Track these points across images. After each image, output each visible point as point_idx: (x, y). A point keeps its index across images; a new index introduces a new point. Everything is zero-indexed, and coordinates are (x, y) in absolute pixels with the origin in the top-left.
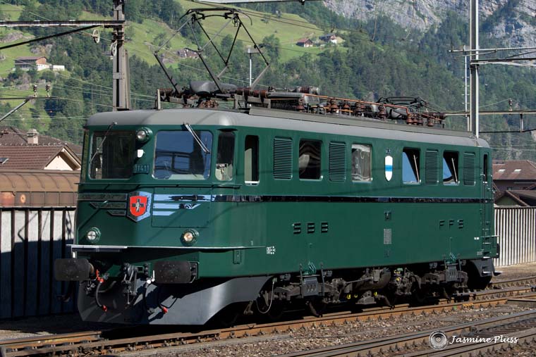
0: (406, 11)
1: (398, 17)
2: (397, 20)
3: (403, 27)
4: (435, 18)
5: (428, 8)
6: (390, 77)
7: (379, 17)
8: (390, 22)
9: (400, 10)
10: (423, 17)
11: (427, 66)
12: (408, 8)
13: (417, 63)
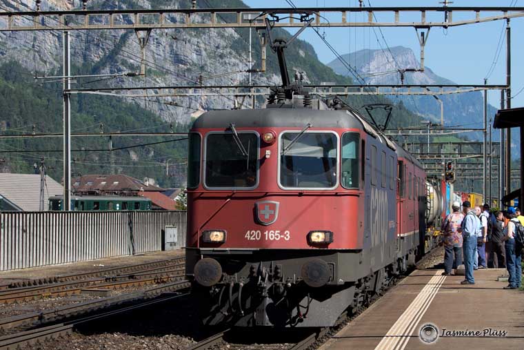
0: (32, 58)
1: (26, 61)
2: (25, 64)
3: (29, 70)
4: (55, 63)
5: (49, 55)
6: (19, 109)
7: (11, 62)
8: (20, 66)
9: (26, 56)
10: (45, 62)
11: (48, 100)
12: (33, 55)
13: (40, 98)
